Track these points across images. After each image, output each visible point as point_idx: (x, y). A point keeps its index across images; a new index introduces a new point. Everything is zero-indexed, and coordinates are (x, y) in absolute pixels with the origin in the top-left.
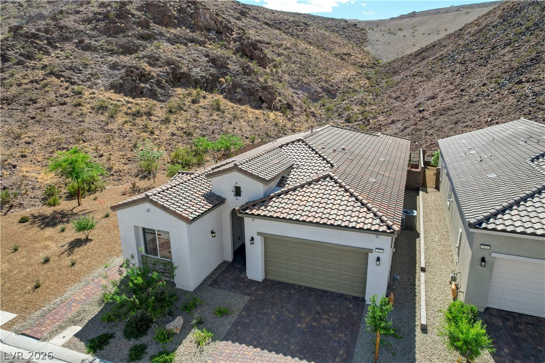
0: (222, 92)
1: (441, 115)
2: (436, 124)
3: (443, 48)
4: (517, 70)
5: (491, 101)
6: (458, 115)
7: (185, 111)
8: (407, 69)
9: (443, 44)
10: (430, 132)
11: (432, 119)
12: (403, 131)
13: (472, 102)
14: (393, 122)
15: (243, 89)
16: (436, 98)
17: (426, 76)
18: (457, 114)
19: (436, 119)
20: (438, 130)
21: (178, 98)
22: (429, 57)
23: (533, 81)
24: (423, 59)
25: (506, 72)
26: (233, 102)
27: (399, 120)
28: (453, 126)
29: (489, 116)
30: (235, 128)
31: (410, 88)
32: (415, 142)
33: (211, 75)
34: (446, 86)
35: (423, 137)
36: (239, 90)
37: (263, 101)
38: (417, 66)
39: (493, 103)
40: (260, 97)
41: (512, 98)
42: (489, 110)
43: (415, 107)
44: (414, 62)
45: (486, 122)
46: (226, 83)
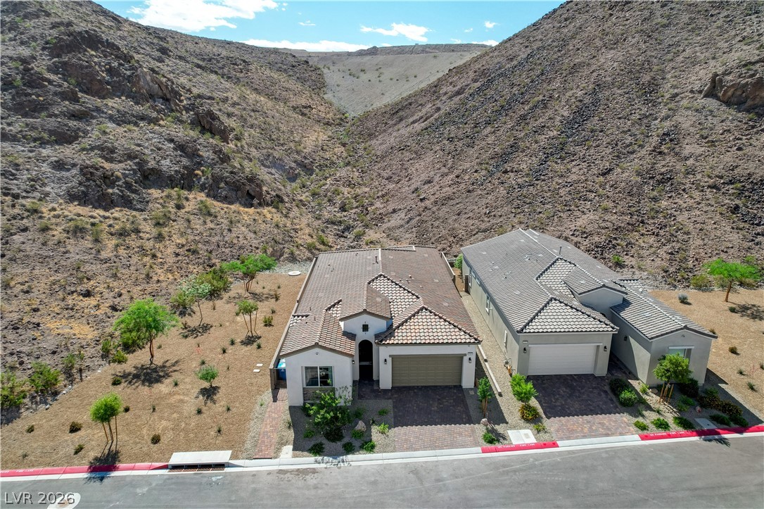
0: (202, 188)
1: (443, 205)
2: (440, 215)
3: (420, 107)
4: (501, 156)
5: (485, 192)
6: (458, 206)
7: (174, 221)
8: (385, 131)
9: (420, 103)
10: (436, 224)
11: (435, 209)
12: (408, 222)
13: (469, 191)
14: (394, 211)
15: (226, 183)
16: (432, 182)
17: (416, 153)
18: (458, 204)
19: (439, 209)
20: (443, 222)
21: (158, 203)
22: (406, 117)
23: (516, 171)
24: (401, 120)
25: (492, 158)
26: (218, 201)
27: (401, 209)
28: (456, 217)
29: (487, 207)
30: (239, 237)
31: (400, 166)
32: (423, 235)
33: (185, 167)
34: (440, 169)
35: (430, 229)
36: (222, 185)
37: (253, 198)
38: (396, 128)
39: (488, 194)
40: (248, 191)
41: (502, 188)
42: (484, 201)
43: (413, 192)
44: (390, 122)
45: (485, 214)
46: (203, 176)
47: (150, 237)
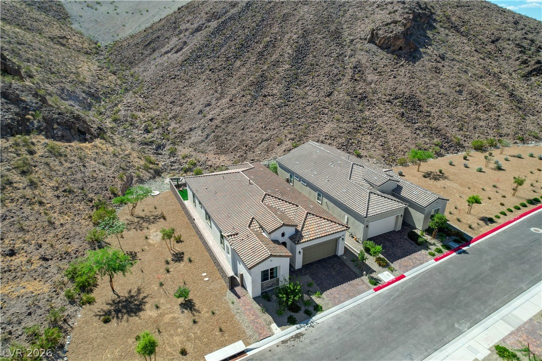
0: (39, 131)
1: (229, 123)
2: (230, 131)
3: (167, 40)
4: (257, 84)
5: (256, 112)
6: (240, 123)
7: (35, 166)
8: (143, 60)
9: (166, 36)
10: (229, 137)
11: (224, 126)
12: (207, 138)
13: (245, 112)
14: (191, 130)
15: (58, 124)
16: (211, 105)
17: (187, 81)
18: (240, 121)
19: (227, 127)
20: (233, 136)
21: (11, 152)
22: (158, 48)
23: (272, 95)
24: (154, 51)
25: (251, 86)
26: (57, 141)
27: (195, 128)
28: (242, 131)
29: (262, 123)
32: (222, 147)
33: (17, 114)
34: (213, 94)
35: (226, 142)
36: (55, 126)
37: (84, 133)
38: (152, 57)
39: (259, 113)
40: (78, 128)
41: (267, 109)
42: (258, 119)
43: (199, 114)
44: (146, 53)
45: (262, 128)
46: (35, 119)
47: (25, 186)
